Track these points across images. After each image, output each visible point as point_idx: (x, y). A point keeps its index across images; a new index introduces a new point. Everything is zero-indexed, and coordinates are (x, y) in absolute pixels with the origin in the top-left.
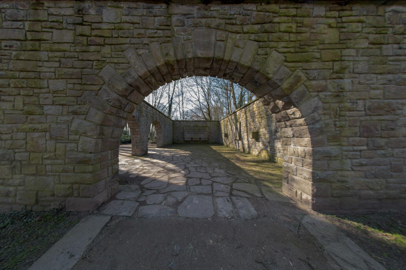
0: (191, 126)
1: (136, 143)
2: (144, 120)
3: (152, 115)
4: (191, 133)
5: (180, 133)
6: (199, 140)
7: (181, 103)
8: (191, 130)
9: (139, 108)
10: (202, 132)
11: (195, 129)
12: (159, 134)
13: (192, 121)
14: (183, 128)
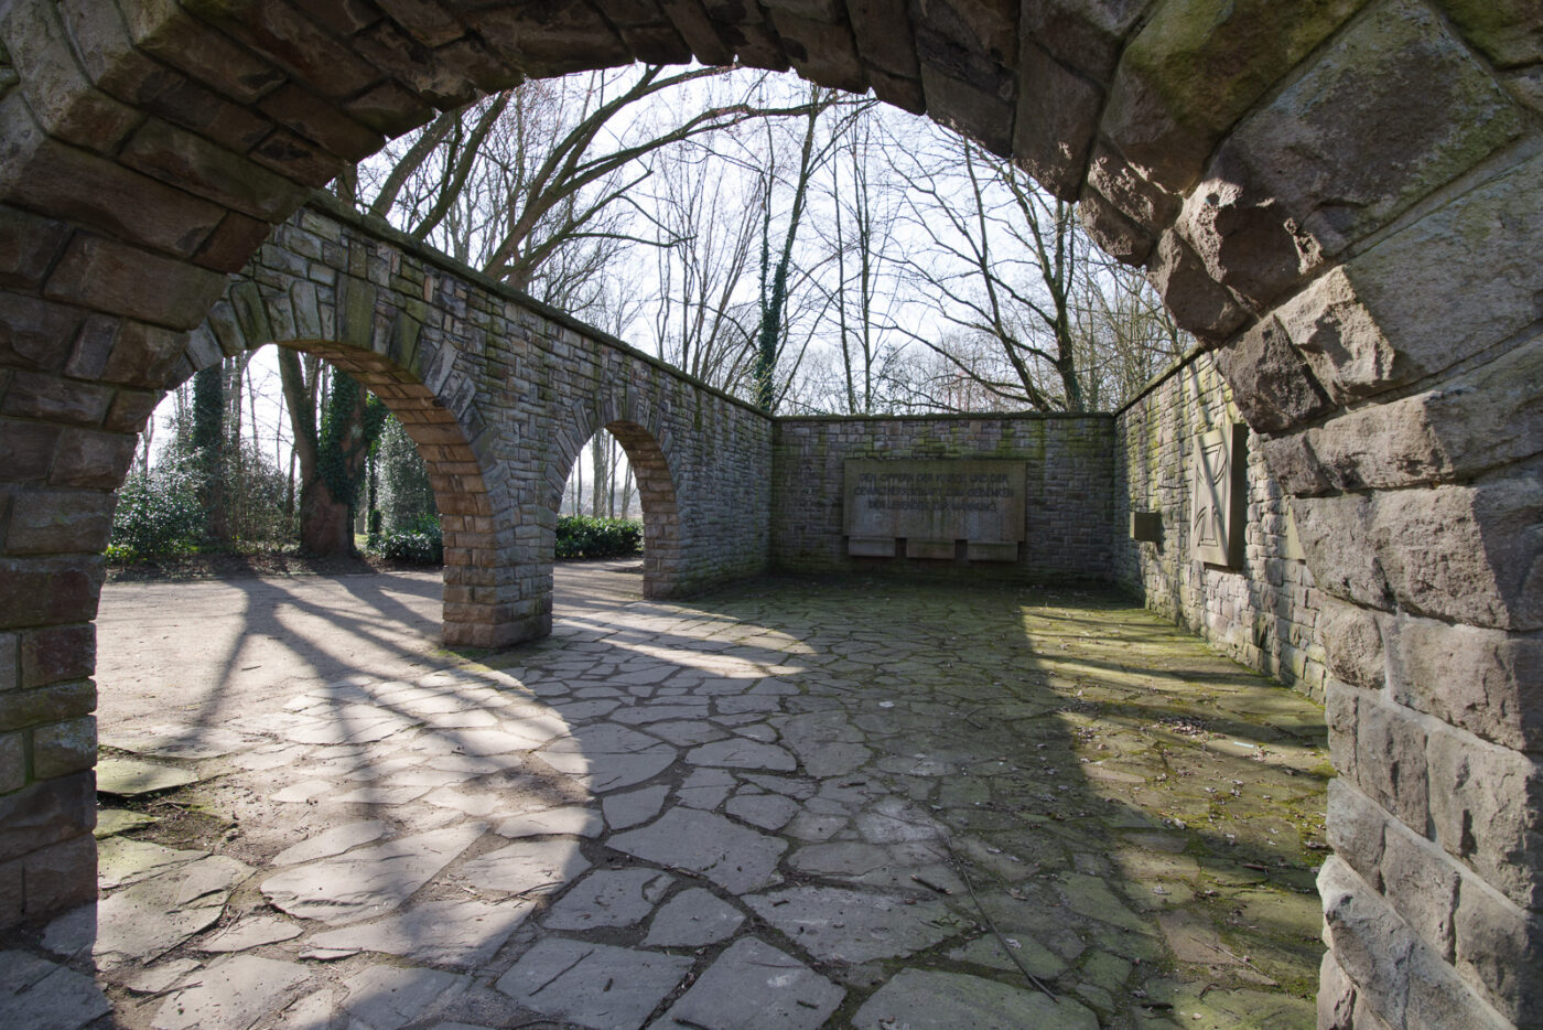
0: (898, 453)
1: (470, 566)
2: (521, 423)
3: (591, 385)
4: (897, 506)
5: (821, 505)
6: (950, 554)
7: (853, 296)
8: (896, 483)
9: (479, 348)
10: (977, 500)
11: (927, 477)
12: (656, 508)
13: (902, 418)
14: (842, 467)
